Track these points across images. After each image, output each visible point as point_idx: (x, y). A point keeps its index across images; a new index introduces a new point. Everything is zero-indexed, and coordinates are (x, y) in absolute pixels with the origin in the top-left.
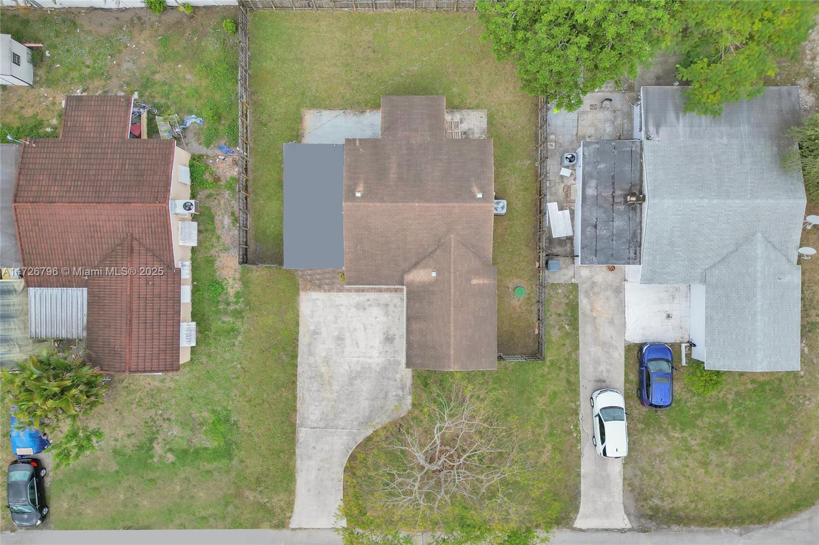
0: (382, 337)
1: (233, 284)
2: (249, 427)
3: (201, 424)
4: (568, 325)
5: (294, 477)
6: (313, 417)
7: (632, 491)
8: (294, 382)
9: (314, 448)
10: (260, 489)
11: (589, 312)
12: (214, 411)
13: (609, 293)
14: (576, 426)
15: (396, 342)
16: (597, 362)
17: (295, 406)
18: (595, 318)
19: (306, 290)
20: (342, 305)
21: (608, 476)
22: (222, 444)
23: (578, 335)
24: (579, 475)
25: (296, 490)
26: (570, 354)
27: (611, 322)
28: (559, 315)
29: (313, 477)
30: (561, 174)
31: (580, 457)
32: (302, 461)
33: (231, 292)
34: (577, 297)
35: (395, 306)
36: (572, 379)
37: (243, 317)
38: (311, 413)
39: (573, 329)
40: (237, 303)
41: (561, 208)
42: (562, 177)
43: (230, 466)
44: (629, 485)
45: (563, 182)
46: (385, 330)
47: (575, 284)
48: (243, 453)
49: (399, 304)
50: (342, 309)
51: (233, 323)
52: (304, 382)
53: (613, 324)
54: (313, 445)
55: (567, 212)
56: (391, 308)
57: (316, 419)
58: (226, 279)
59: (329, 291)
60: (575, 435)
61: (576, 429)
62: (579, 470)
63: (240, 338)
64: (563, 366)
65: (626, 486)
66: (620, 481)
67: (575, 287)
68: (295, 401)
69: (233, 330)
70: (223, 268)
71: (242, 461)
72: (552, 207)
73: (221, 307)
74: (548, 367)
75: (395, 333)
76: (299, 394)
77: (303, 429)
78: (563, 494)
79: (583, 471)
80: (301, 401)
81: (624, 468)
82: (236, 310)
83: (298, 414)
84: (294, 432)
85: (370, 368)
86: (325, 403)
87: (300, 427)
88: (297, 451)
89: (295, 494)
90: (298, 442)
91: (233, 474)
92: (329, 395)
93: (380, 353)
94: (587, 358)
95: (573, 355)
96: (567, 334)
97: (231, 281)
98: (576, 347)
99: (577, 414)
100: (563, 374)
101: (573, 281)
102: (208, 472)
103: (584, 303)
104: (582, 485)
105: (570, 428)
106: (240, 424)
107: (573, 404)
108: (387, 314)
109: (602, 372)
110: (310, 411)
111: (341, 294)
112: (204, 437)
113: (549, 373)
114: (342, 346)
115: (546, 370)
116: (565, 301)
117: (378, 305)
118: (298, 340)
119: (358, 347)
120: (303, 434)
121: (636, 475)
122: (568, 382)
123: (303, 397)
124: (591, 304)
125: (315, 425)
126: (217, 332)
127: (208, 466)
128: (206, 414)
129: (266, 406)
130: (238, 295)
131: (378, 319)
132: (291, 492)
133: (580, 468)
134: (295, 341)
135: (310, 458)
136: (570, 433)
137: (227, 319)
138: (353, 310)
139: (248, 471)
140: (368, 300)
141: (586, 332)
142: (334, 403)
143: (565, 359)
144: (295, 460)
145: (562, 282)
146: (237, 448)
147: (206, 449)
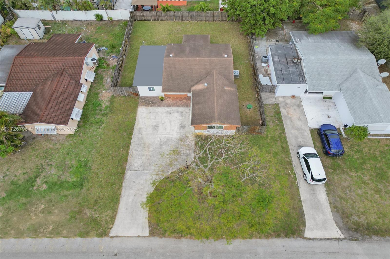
0: (179, 126)
1: (106, 103)
2: (97, 169)
3: (69, 168)
4: (277, 121)
5: (119, 200)
6: (136, 165)
7: (337, 211)
8: (129, 147)
9: (134, 182)
10: (95, 208)
11: (287, 115)
12: (79, 161)
13: (295, 107)
14: (292, 171)
15: (186, 128)
16: (296, 137)
17: (127, 159)
18: (290, 118)
19: (142, 106)
20: (159, 112)
21: (319, 201)
22: (79, 179)
23: (283, 125)
24: (300, 201)
25: (119, 209)
26: (280, 133)
27: (299, 119)
28: (272, 117)
29: (130, 200)
30: (262, 65)
31: (298, 189)
32: (125, 190)
33: (104, 106)
34: (279, 109)
35: (186, 113)
36: (284, 146)
37: (107, 116)
38: (135, 163)
39: (280, 123)
40: (105, 110)
41: (265, 76)
42: (263, 66)
43: (80, 192)
44: (334, 207)
45: (264, 68)
46: (180, 123)
47: (277, 104)
48: (90, 184)
49: (188, 112)
50: (159, 113)
51: (102, 119)
52: (134, 146)
53: (301, 120)
54: (134, 181)
55: (268, 78)
56: (184, 113)
57: (138, 166)
58: (102, 101)
59: (153, 106)
60: (292, 176)
61: (292, 172)
62: (300, 198)
63: (103, 125)
64: (278, 139)
65: (332, 208)
66: (328, 205)
67: (277, 105)
68: (127, 156)
69: (101, 122)
70: (102, 97)
71: (88, 190)
72: (261, 76)
73: (97, 112)
74: (270, 140)
75: (186, 124)
76: (130, 152)
77: (129, 172)
78: (293, 213)
79: (302, 198)
80: (131, 156)
81: (328, 197)
82: (104, 113)
83: (128, 163)
84: (124, 173)
85: (171, 140)
86: (144, 157)
87: (128, 170)
88: (124, 184)
89: (117, 211)
90: (125, 179)
91: (81, 198)
92: (147, 153)
93: (178, 133)
94: (291, 135)
95: (283, 134)
96: (277, 125)
97: (105, 102)
98: (283, 131)
99: (291, 164)
100: (279, 143)
101: (276, 103)
102: (65, 196)
103: (283, 111)
104: (304, 208)
105: (288, 172)
106: (93, 168)
107: (288, 159)
108: (182, 116)
109: (300, 142)
110: (135, 162)
111: (159, 107)
112: (68, 175)
113: (270, 143)
114: (157, 129)
115: (269, 141)
116: (273, 111)
117: (178, 112)
118: (134, 127)
119: (166, 130)
120: (129, 174)
121: (337, 201)
122: (283, 148)
123: (132, 154)
124: (287, 112)
125: (137, 169)
126: (92, 122)
127: (66, 192)
128: (74, 162)
129: (110, 157)
130: (107, 107)
131: (177, 118)
132: (115, 210)
133: (300, 196)
134: (132, 127)
135: (131, 188)
136: (289, 175)
137: (98, 117)
138: (165, 114)
139: (91, 196)
140: (173, 110)
141: (287, 123)
142: (149, 157)
143: (278, 136)
144: (122, 190)
145: (270, 103)
146: (87, 182)
147: (68, 182)
